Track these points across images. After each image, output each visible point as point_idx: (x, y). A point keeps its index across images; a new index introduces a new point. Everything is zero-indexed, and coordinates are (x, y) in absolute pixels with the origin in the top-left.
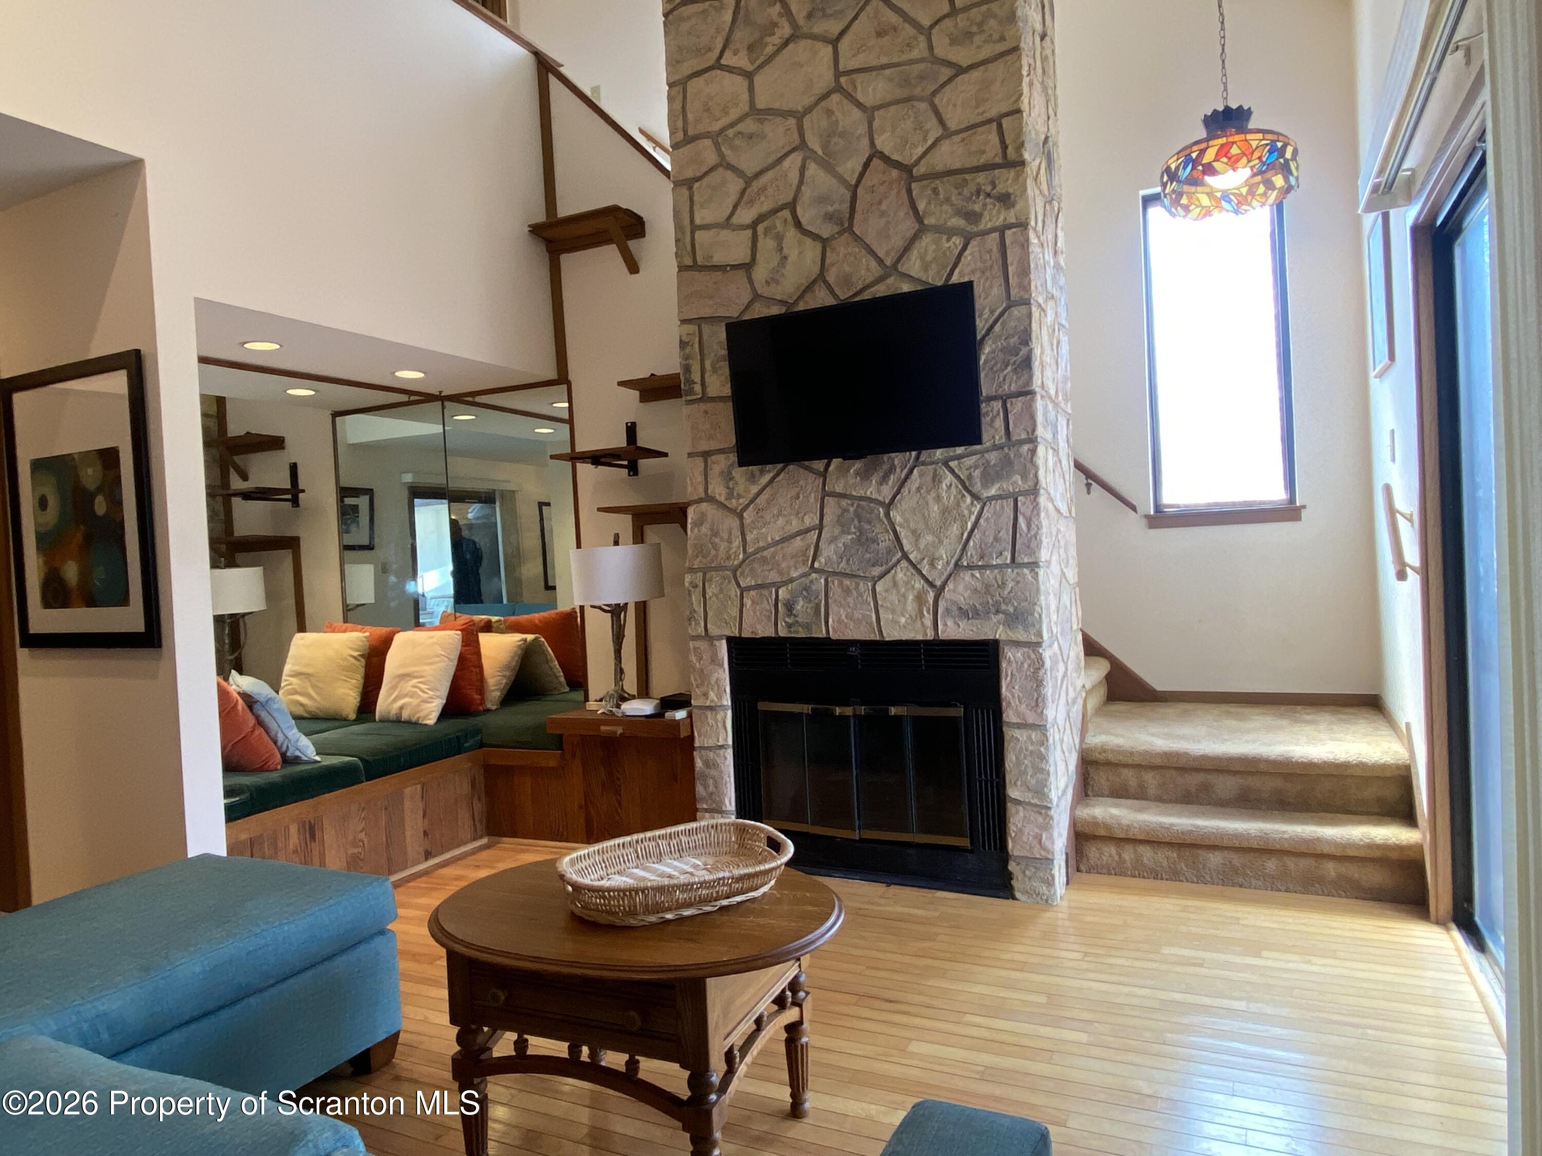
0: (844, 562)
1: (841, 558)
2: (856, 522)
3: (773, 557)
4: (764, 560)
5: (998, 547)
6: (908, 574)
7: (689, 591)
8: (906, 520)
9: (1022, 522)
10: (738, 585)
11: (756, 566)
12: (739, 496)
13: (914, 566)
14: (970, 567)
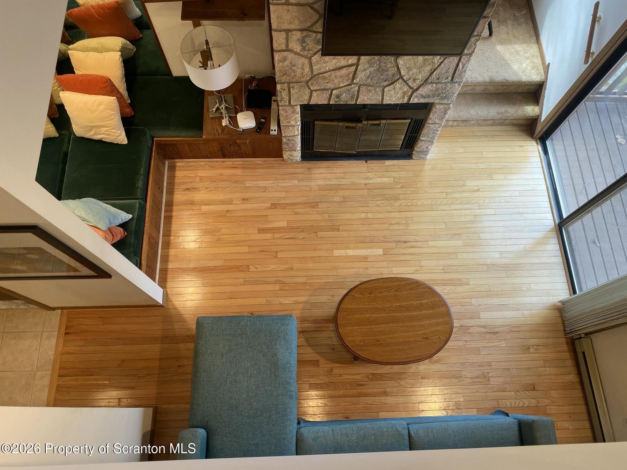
0: (369, 79)
1: (368, 78)
2: (378, 62)
3: (330, 76)
4: (325, 78)
5: (447, 75)
6: (402, 85)
7: (280, 91)
8: (405, 64)
9: (460, 66)
10: (310, 89)
11: (320, 80)
12: (309, 50)
13: (405, 82)
14: (431, 83)
